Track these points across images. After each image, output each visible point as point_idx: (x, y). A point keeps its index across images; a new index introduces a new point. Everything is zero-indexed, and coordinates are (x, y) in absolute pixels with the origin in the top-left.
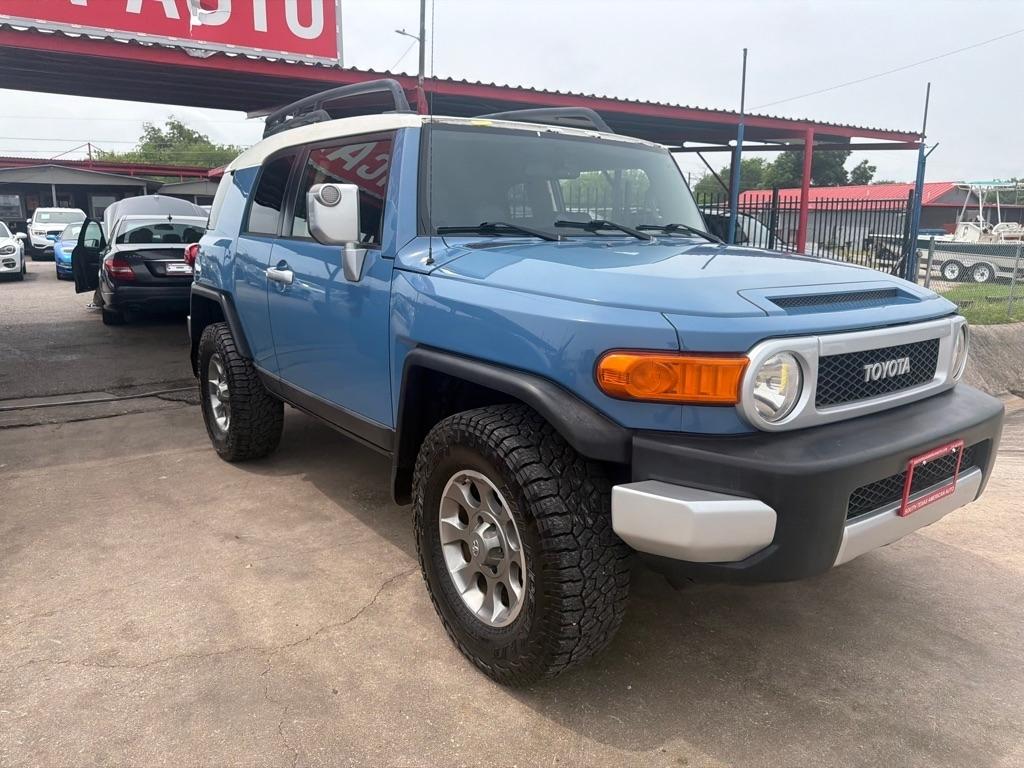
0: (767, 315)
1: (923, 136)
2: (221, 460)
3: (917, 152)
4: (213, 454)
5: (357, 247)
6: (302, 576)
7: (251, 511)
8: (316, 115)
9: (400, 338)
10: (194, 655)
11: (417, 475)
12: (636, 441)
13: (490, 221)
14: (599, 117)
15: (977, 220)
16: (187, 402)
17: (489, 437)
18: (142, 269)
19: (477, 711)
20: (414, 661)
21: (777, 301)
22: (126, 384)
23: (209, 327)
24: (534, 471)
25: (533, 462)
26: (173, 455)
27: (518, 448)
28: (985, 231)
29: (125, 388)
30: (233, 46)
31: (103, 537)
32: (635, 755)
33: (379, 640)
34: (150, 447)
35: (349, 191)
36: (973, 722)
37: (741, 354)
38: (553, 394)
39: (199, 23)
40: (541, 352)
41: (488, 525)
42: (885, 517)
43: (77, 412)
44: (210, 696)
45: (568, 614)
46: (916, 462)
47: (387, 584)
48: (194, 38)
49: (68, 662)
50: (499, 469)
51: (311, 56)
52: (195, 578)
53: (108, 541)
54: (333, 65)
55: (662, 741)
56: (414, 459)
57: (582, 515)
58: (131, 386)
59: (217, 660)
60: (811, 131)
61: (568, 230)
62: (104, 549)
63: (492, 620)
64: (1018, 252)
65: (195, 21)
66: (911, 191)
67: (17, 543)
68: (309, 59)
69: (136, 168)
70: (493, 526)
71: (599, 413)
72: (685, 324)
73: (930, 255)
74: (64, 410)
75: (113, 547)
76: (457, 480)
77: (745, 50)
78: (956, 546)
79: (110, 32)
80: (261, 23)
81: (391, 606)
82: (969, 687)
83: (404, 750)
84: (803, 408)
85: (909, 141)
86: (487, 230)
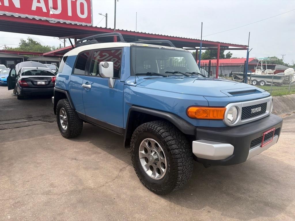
0: (229, 97)
1: (248, 46)
2: (64, 138)
3: (247, 50)
4: (61, 136)
5: (113, 79)
6: (96, 169)
7: (77, 152)
8: (94, 41)
9: (127, 103)
10: (72, 191)
11: (132, 140)
12: (198, 129)
13: (150, 72)
14: (171, 43)
15: (261, 69)
16: (49, 122)
17: (156, 129)
18: (30, 83)
19: (153, 202)
20: (134, 190)
21: (230, 93)
22: (30, 117)
23: (61, 100)
24: (170, 138)
25: (169, 136)
26: (49, 137)
27: (164, 132)
28: (263, 72)
29: (29, 118)
30: (62, 20)
31: (37, 160)
32: (197, 211)
33: (123, 185)
34: (42, 135)
35: (111, 64)
36: (279, 199)
37: (224, 107)
38: (175, 118)
39: (52, 13)
40: (164, 106)
41: (154, 153)
42: (258, 147)
43: (16, 125)
44: (80, 201)
45: (180, 175)
46: (265, 133)
47: (121, 170)
48: (51, 18)
49: (38, 194)
50: (159, 138)
51: (84, 23)
52: (66, 171)
53: (39, 161)
54: (90, 26)
55: (203, 207)
56: (131, 136)
57: (182, 149)
58: (31, 117)
59: (79, 192)
60: (219, 45)
61: (169, 74)
62: (38, 163)
63: (156, 178)
64: (273, 77)
65: (51, 13)
66: (245, 61)
67: (11, 162)
68: (84, 24)
69: (19, 52)
70: (156, 153)
71: (187, 122)
72: (210, 99)
73: (250, 78)
74: (13, 125)
75: (40, 163)
76: (145, 141)
77: (202, 23)
78: (267, 156)
79: (27, 15)
80: (70, 14)
81: (124, 176)
82: (276, 191)
83: (137, 213)
84: (238, 120)
85: (244, 48)
86: (149, 74)
